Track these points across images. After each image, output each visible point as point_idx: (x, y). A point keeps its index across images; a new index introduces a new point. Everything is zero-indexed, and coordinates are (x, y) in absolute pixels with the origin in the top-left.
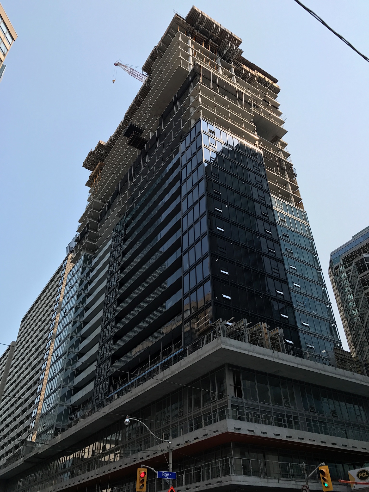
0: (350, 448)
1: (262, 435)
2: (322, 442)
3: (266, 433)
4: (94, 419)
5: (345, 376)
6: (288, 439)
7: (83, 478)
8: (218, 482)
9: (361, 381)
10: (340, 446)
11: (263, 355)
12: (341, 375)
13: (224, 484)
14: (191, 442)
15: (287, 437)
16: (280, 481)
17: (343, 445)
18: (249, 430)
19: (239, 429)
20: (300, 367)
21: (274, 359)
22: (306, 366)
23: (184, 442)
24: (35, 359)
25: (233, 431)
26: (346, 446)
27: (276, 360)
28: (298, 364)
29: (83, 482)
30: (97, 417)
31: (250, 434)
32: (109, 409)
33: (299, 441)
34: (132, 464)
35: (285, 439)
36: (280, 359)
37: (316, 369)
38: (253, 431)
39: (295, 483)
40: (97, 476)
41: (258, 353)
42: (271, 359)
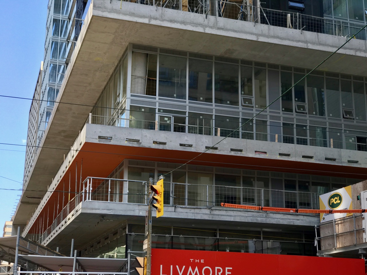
0: (342, 163)
2: (282, 155)
3: (164, 144)
6: (208, 151)
10: (319, 160)
11: (183, 23)
13: (78, 214)
15: (207, 148)
16: (179, 210)
17: (326, 159)
18: (128, 140)
19: (109, 138)
20: (262, 39)
21: (204, 30)
25: (96, 141)
26: (333, 159)
27: (208, 31)
28: (258, 35)
31: (131, 145)
33: (233, 153)
35: (202, 150)
36: (219, 29)
37: (298, 41)
38: (138, 141)
39: (209, 213)
41: (172, 21)
42: (200, 30)
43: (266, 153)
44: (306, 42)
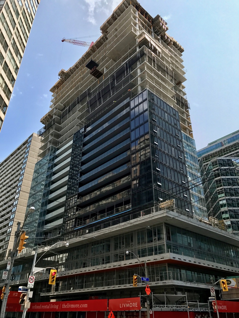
0: (219, 268)
1: (184, 261)
2: (208, 265)
3: (186, 260)
5: (218, 232)
6: (194, 263)
8: (163, 283)
9: (224, 234)
10: (215, 267)
11: (184, 220)
12: (216, 231)
13: (167, 284)
15: (194, 262)
16: (191, 283)
17: (216, 267)
18: (179, 259)
19: (175, 258)
20: (199, 226)
22: (202, 226)
23: (141, 262)
24: (7, 198)
25: (172, 259)
26: (217, 267)
27: (189, 223)
28: (198, 225)
29: (64, 275)
31: (179, 260)
33: (199, 264)
34: (102, 269)
35: (193, 263)
36: (191, 222)
37: (206, 227)
38: (180, 259)
41: (182, 219)
42: (187, 222)
43: (205, 264)
44: (207, 228)
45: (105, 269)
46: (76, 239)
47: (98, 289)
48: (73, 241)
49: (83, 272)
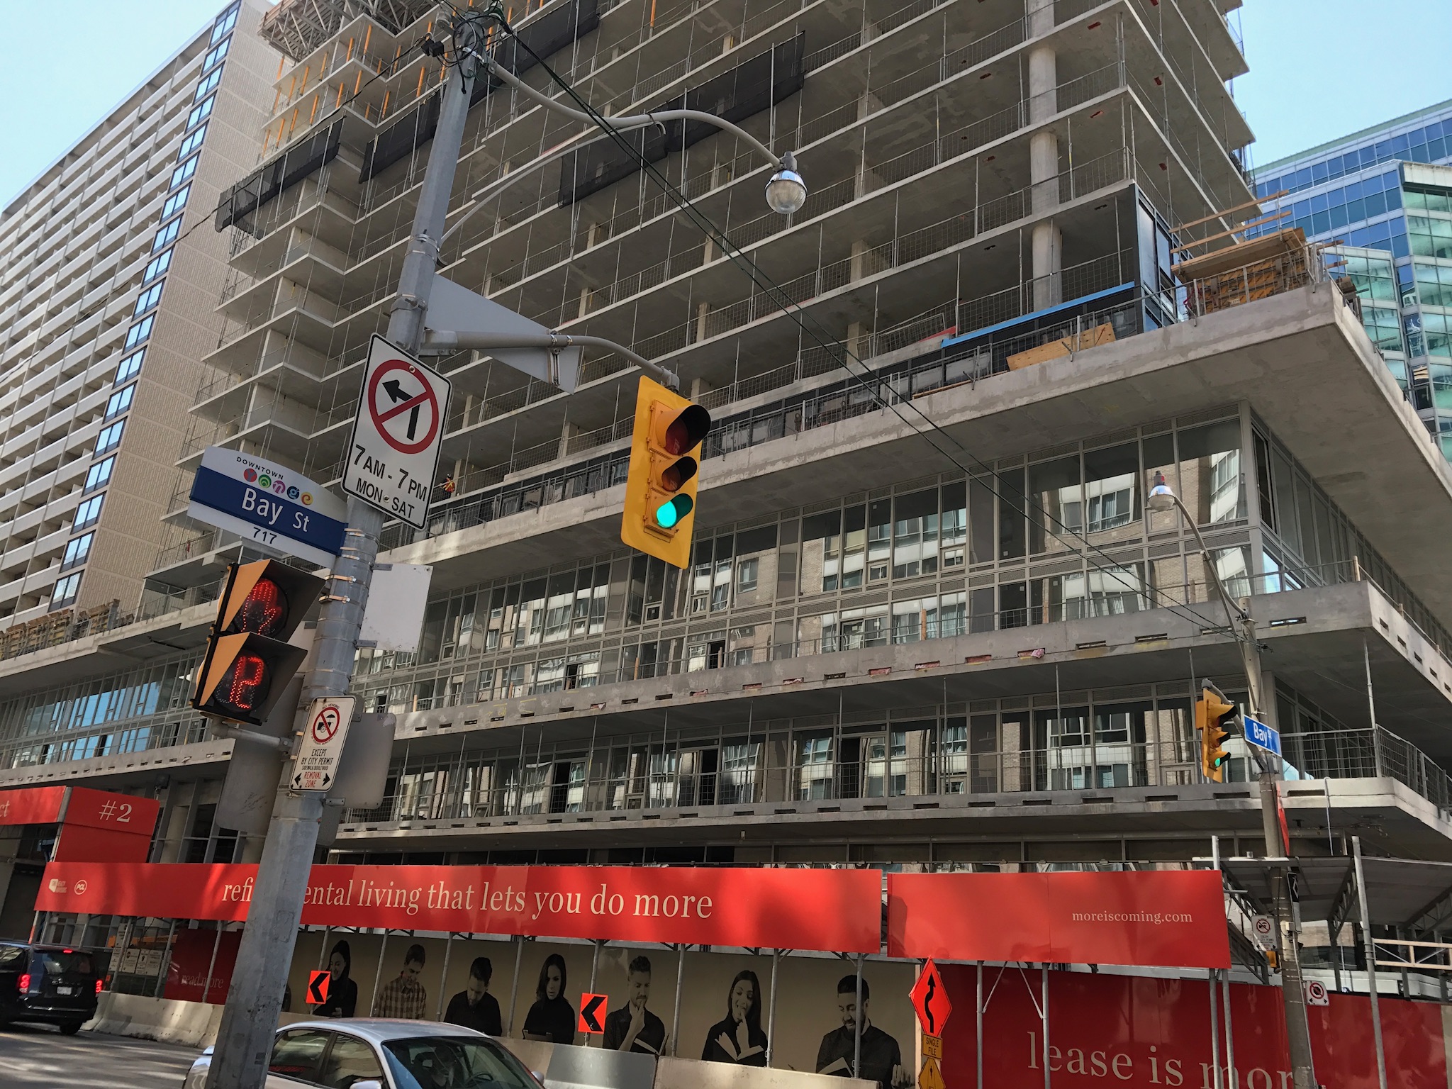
1: (1417, 665)
4: (499, 536)
7: (443, 720)
11: (1393, 398)
13: (1340, 802)
14: (1113, 648)
15: (1446, 686)
18: (1399, 639)
19: (1386, 627)
23: (1074, 647)
25: (1380, 628)
29: (442, 731)
30: (511, 533)
31: (1401, 652)
32: (586, 511)
35: (1444, 691)
36: (1415, 431)
38: (1404, 644)
40: (527, 721)
45: (754, 692)
46: (533, 521)
47: (696, 815)
48: (509, 529)
49: (582, 715)
